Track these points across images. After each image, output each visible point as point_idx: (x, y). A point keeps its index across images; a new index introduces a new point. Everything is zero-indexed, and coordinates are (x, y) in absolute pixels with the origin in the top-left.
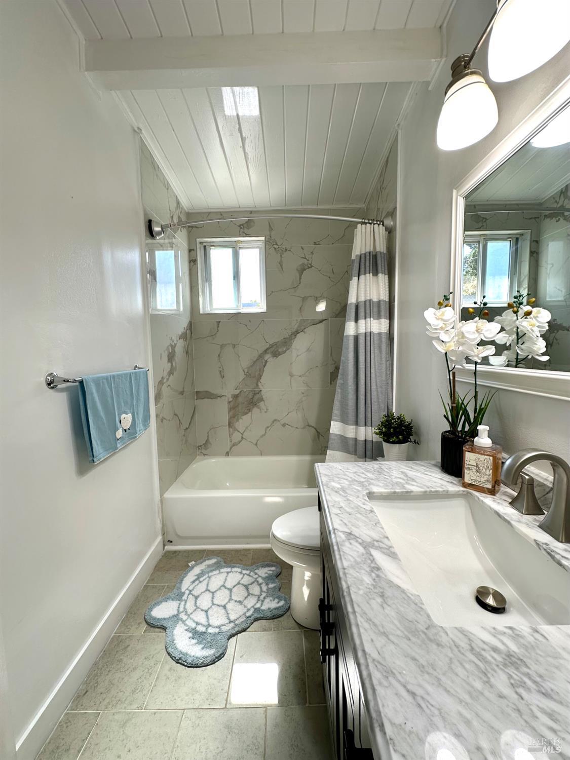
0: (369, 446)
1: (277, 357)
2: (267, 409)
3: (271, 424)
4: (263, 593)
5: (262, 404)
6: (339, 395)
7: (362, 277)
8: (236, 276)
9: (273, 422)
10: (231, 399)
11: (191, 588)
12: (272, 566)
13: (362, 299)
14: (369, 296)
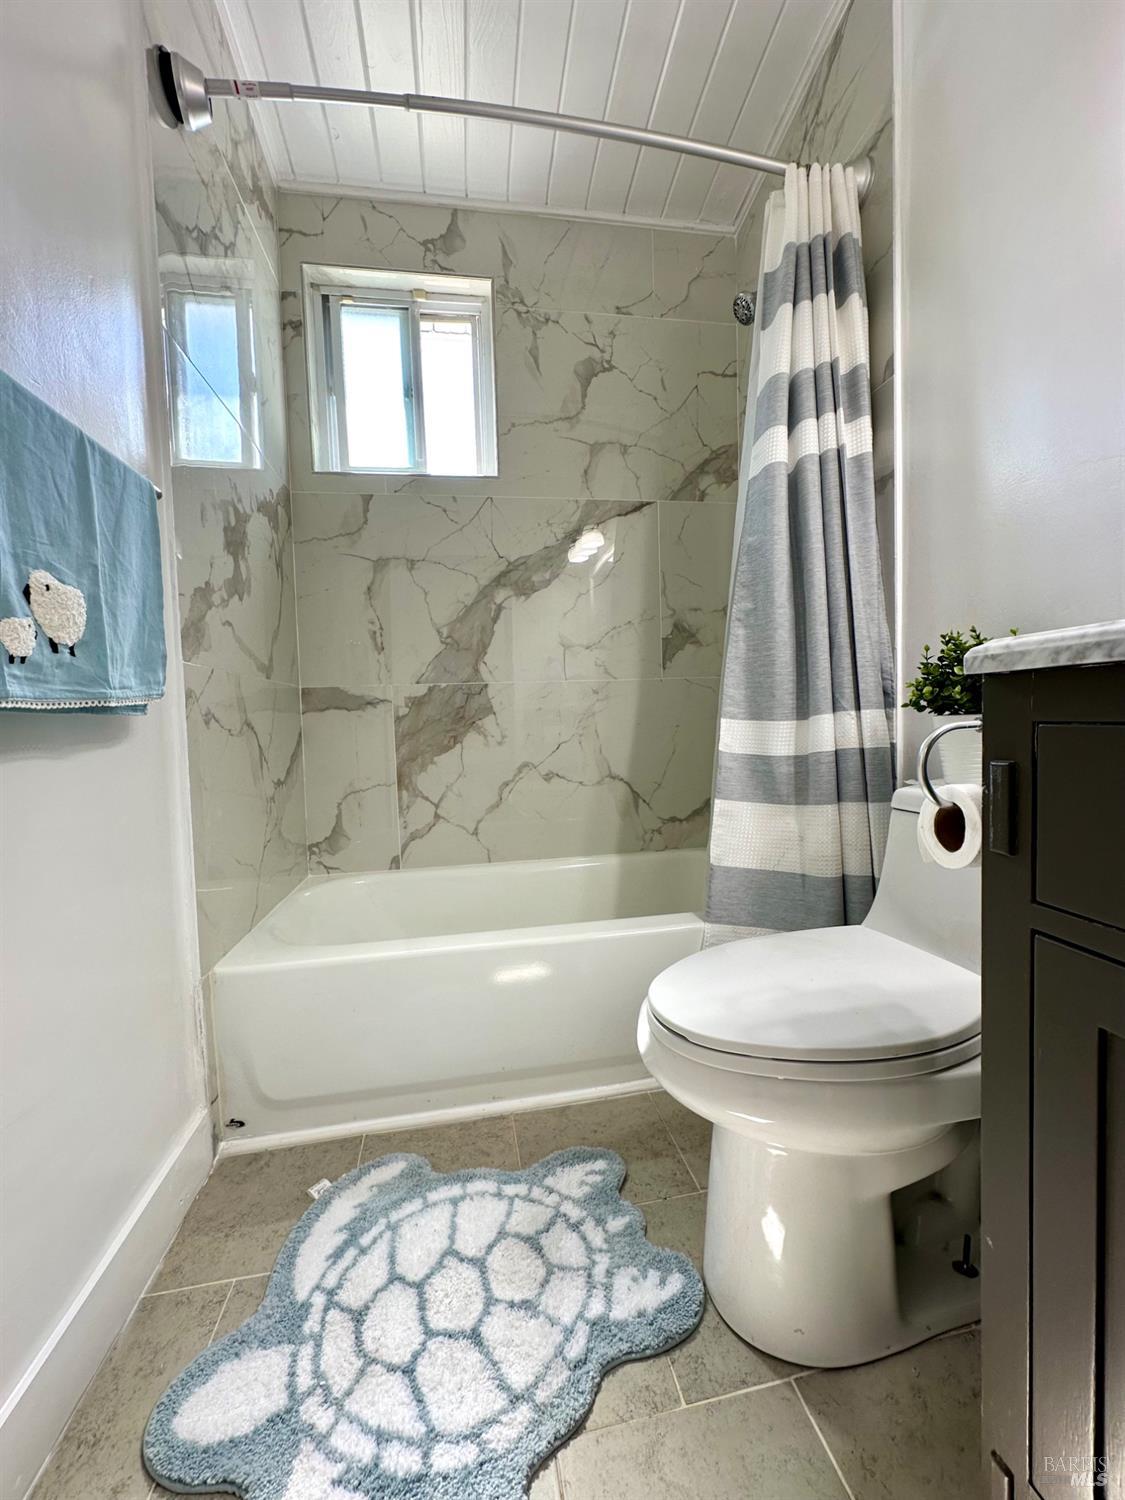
0: (852, 766)
1: (527, 595)
2: (503, 737)
3: (515, 776)
4: (597, 1257)
5: (488, 723)
6: (742, 645)
7: (805, 305)
8: (413, 390)
9: (520, 770)
10: (403, 711)
11: (331, 1281)
12: (593, 1157)
13: (807, 363)
14: (828, 353)
